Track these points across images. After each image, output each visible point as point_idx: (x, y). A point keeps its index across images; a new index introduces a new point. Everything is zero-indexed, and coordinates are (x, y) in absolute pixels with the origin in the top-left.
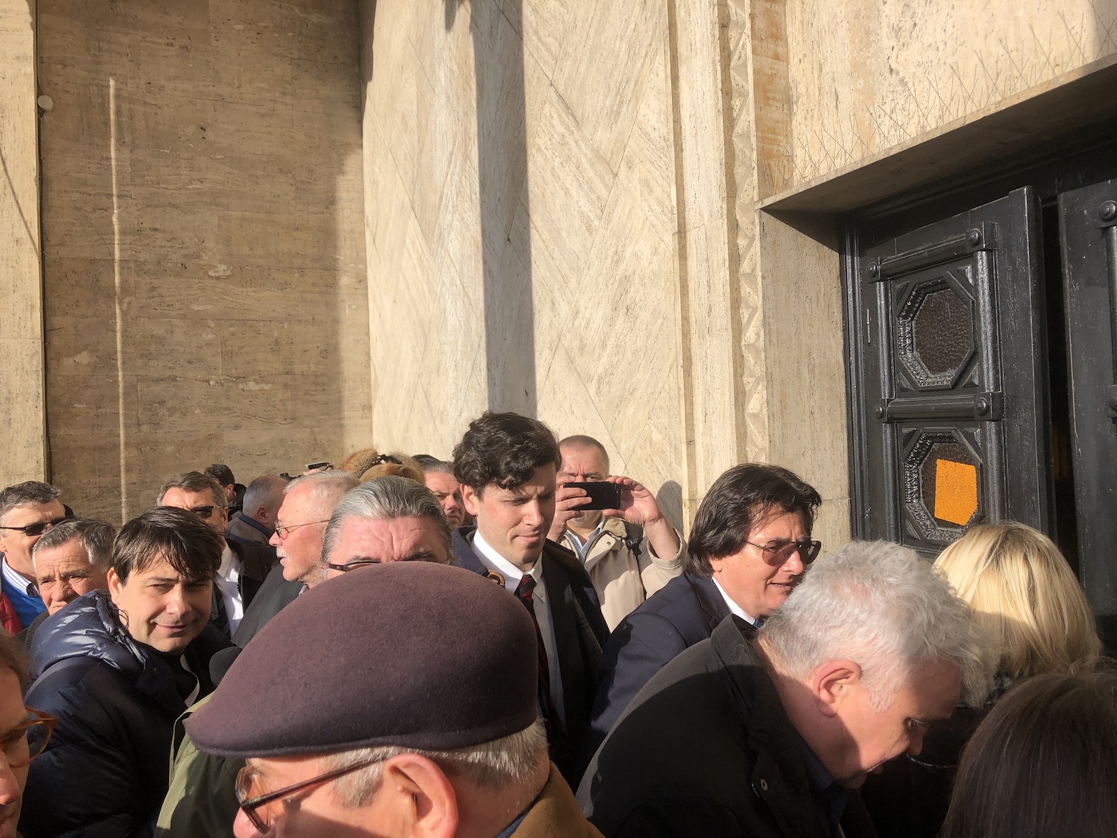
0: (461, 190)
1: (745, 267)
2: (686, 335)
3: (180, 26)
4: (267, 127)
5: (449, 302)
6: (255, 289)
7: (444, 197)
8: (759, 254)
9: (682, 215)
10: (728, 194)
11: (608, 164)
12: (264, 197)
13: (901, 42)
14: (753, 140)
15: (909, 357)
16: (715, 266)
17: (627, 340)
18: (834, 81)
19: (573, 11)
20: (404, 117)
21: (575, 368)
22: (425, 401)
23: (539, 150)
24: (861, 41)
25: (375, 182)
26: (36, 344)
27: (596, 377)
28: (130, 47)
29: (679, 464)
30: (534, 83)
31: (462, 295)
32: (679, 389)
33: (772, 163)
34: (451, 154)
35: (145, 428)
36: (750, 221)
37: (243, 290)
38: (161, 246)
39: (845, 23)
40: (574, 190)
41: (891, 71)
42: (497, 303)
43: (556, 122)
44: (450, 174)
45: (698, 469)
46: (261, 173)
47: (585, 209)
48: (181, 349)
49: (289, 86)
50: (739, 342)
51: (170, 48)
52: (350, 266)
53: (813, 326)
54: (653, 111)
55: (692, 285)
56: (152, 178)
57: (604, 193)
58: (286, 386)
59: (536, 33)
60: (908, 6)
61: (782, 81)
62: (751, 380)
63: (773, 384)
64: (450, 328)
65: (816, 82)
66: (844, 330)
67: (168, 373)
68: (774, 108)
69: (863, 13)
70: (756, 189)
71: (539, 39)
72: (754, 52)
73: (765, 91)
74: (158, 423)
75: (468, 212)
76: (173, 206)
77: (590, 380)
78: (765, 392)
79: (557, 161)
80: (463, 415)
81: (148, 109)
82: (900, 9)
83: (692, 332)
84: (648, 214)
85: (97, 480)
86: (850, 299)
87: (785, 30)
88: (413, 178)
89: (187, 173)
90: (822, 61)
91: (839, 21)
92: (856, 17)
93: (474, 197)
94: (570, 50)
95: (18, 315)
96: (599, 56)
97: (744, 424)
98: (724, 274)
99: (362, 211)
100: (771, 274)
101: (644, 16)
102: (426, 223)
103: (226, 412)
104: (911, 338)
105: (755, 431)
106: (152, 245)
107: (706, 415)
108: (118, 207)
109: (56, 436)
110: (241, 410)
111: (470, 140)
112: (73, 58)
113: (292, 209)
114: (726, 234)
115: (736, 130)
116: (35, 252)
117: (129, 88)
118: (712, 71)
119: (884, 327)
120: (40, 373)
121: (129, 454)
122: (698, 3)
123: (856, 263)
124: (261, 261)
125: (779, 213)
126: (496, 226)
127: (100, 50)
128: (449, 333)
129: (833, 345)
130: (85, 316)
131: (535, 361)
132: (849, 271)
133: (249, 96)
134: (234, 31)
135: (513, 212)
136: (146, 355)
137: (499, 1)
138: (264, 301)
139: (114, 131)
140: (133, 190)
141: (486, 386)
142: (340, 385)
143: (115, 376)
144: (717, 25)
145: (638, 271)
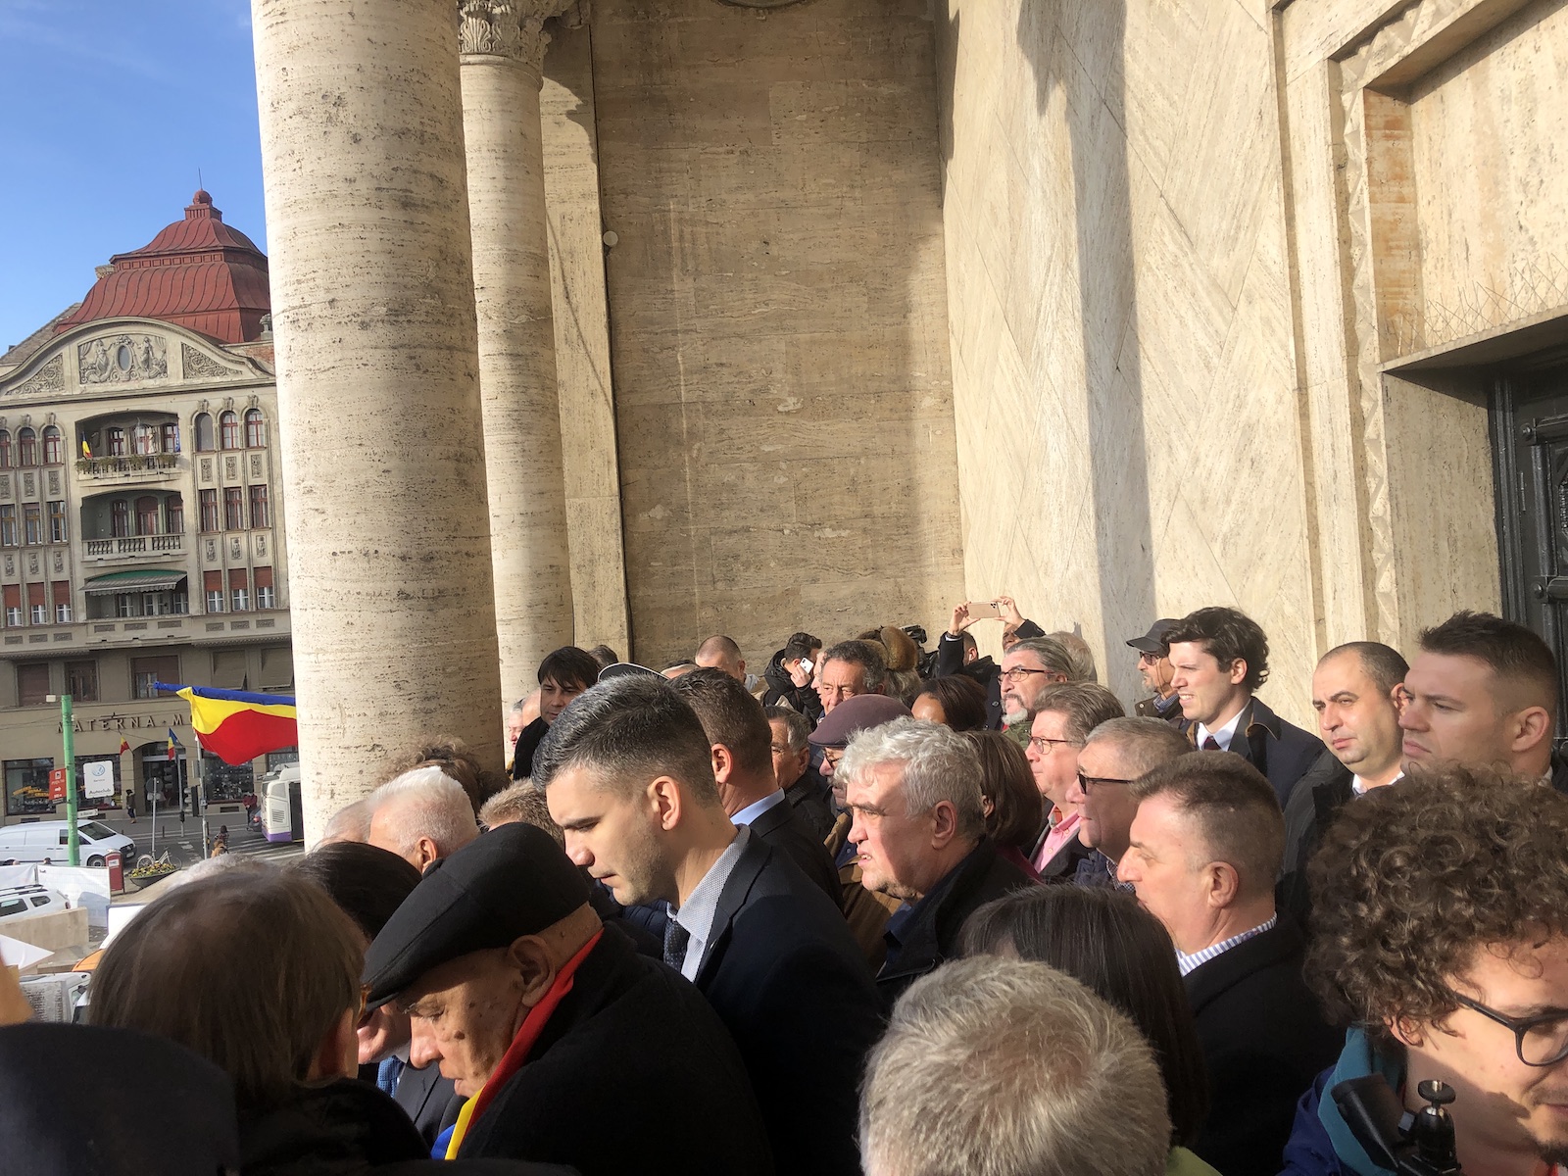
0: (1062, 304)
1: (1370, 432)
2: (1311, 502)
3: (740, 129)
4: (834, 229)
5: (1051, 434)
6: (827, 422)
7: (1042, 310)
8: (1382, 421)
9: (1302, 370)
10: (1348, 352)
11: (1227, 295)
12: (833, 313)
13: (1529, 197)
14: (1373, 296)
16: (1339, 428)
17: (1253, 497)
18: (1464, 230)
19: (1184, 115)
20: (993, 208)
21: (1197, 524)
22: (1026, 549)
23: (1150, 269)
24: (1490, 190)
26: (615, 502)
27: (1221, 536)
28: (689, 162)
29: (1311, 642)
30: (1142, 191)
31: (1065, 428)
33: (1397, 319)
34: (1050, 260)
35: (720, 585)
36: (1372, 383)
37: (815, 424)
38: (728, 383)
39: (1474, 167)
40: (1189, 318)
41: (1521, 227)
42: (1106, 441)
43: (1167, 239)
44: (1048, 283)
46: (830, 285)
47: (1203, 343)
48: (753, 496)
49: (858, 178)
50: (1367, 514)
51: (730, 156)
52: (933, 383)
53: (1453, 495)
54: (1271, 240)
55: (1316, 446)
56: (716, 307)
57: (1223, 328)
58: (865, 530)
59: (1143, 132)
60: (1534, 160)
61: (1409, 225)
62: (1381, 556)
63: (1402, 563)
64: (1052, 465)
65: (1446, 229)
66: (1495, 496)
67: (741, 524)
68: (1398, 258)
69: (1491, 160)
70: (1377, 350)
71: (1147, 139)
72: (1372, 201)
73: (1387, 241)
74: (733, 580)
75: (1070, 330)
76: (738, 336)
77: (1214, 539)
78: (1394, 571)
79: (1170, 285)
80: (1070, 568)
81: (709, 230)
82: (1526, 162)
83: (1318, 499)
84: (1272, 356)
85: (676, 643)
86: (1502, 461)
87: (1413, 166)
88: (1005, 282)
89: (751, 296)
90: (1452, 207)
91: (1468, 165)
92: (1484, 163)
93: (1076, 314)
94: (1182, 159)
95: (596, 472)
96: (1212, 171)
97: (1375, 604)
98: (1346, 440)
99: (946, 316)
100: (1397, 445)
101: (1261, 133)
102: (1021, 339)
103: (802, 564)
105: (1387, 613)
106: (719, 382)
107: (1336, 591)
108: (684, 344)
109: (635, 597)
110: (818, 561)
111: (1071, 246)
112: (634, 185)
113: (865, 323)
114: (1347, 397)
115: (1356, 282)
116: (608, 404)
117: (691, 209)
118: (1329, 216)
119: (1542, 497)
120: (620, 533)
121: (706, 614)
122: (1313, 138)
123: (1508, 417)
124: (833, 388)
125: (1406, 373)
126: (1104, 351)
127: (660, 172)
128: (1051, 471)
129: (1482, 513)
130: (656, 467)
131: (1152, 511)
132: (1500, 428)
133: (814, 196)
134: (797, 123)
135: (1121, 337)
136: (719, 506)
137: (1100, 87)
138: (838, 435)
139: (677, 260)
140: (698, 324)
141: (1097, 536)
142: (926, 527)
143: (689, 530)
144: (1332, 168)
145: (1262, 420)
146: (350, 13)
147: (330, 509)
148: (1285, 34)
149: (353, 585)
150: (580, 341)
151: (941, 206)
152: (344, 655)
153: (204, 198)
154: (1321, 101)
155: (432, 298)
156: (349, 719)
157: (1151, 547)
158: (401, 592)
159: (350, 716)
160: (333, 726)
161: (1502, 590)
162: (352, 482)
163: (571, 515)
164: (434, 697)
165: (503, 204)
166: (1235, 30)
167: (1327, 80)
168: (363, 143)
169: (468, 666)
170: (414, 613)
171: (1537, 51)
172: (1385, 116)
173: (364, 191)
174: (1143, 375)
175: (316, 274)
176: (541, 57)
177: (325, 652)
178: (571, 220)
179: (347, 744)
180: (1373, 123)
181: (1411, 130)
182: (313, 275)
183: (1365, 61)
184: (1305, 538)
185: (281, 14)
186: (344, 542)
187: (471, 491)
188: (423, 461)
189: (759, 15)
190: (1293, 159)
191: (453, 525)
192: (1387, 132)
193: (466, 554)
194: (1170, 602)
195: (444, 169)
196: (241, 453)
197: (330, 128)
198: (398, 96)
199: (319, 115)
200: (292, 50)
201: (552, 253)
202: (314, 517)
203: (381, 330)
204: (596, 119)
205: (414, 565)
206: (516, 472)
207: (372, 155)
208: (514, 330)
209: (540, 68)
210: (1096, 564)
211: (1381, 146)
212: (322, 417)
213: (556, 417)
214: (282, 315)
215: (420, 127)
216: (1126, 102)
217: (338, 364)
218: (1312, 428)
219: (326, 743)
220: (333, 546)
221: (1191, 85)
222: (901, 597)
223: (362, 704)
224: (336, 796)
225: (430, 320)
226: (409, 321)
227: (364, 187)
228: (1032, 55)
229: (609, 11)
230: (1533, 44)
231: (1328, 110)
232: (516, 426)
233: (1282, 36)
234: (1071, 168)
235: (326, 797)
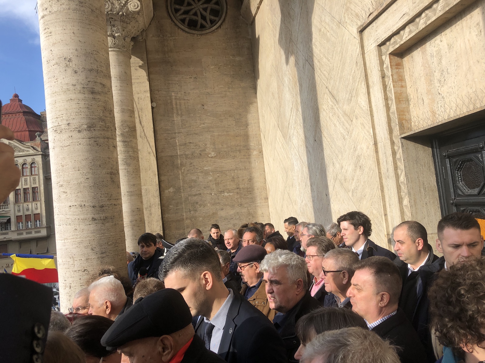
0: (296, 121)
1: (398, 156)
2: (380, 178)
3: (193, 71)
4: (224, 101)
5: (295, 161)
6: (224, 160)
7: (290, 123)
8: (402, 153)
9: (375, 138)
10: (389, 132)
11: (349, 117)
12: (225, 126)
13: (441, 85)
14: (396, 115)
15: (461, 184)
16: (388, 155)
17: (361, 178)
18: (422, 95)
19: (332, 64)
20: (273, 94)
21: (343, 187)
22: (289, 197)
23: (324, 110)
24: (429, 83)
25: (263, 116)
26: (157, 187)
27: (351, 190)
28: (178, 81)
29: (383, 222)
30: (320, 87)
31: (299, 159)
32: (380, 197)
33: (404, 122)
34: (292, 108)
35: (192, 212)
36: (398, 142)
37: (220, 160)
38: (193, 148)
39: (423, 77)
40: (337, 124)
41: (439, 94)
42: (313, 162)
43: (329, 101)
44: (292, 115)
45: (389, 224)
46: (223, 118)
47: (342, 132)
48: (202, 183)
49: (230, 85)
50: (399, 181)
51: (191, 79)
52: (256, 147)
53: (424, 174)
54: (362, 100)
55: (381, 161)
56: (188, 125)
57: (348, 127)
58: (237, 193)
59: (320, 69)
60: (442, 74)
61: (405, 94)
62: (404, 194)
63: (411, 196)
64: (296, 171)
65: (416, 95)
66: (436, 174)
67: (198, 192)
68: (402, 104)
69: (429, 74)
70: (399, 131)
71: (321, 71)
72: (394, 87)
73: (399, 99)
74: (196, 210)
75: (299, 129)
76: (195, 134)
77: (349, 191)
78: (408, 198)
79: (331, 114)
80: (303, 202)
81: (185, 102)
82: (440, 74)
83: (382, 177)
84: (364, 135)
85: (178, 232)
86: (437, 164)
87: (405, 77)
88: (278, 116)
89: (199, 122)
90: (417, 88)
91: (421, 76)
92: (427, 75)
93: (301, 124)
94: (333, 77)
95: (151, 178)
96: (343, 80)
97: (403, 209)
98: (391, 159)
99: (259, 127)
100: (406, 159)
101: (357, 68)
102: (284, 133)
103: (218, 204)
104: (461, 177)
105: (407, 211)
106: (190, 148)
107: (390, 205)
108: (178, 137)
109: (164, 217)
110: (223, 203)
111: (298, 104)
112: (161, 88)
113: (234, 129)
114: (390, 146)
115: (390, 111)
116: (155, 156)
117: (179, 95)
118: (381, 92)
119: (450, 174)
120: (159, 197)
121: (188, 222)
122: (374, 69)
123: (438, 151)
124: (226, 149)
125: (408, 138)
126: (310, 135)
127: (169, 84)
128: (295, 172)
129: (432, 180)
130: (170, 175)
131: (329, 184)
132: (436, 154)
133: (217, 91)
134: (211, 69)
135: (316, 131)
136: (191, 187)
137: (306, 56)
138: (228, 163)
139: (175, 111)
140: (182, 130)
141: (311, 192)
142: (256, 191)
143: (181, 195)
144: (381, 78)
145: (362, 154)
146: (73, 33)
147: (69, 192)
148: (363, 39)
149: (77, 216)
150: (145, 137)
151: (256, 93)
152: (74, 240)
153: (16, 96)
154: (376, 58)
155: (102, 122)
156: (76, 261)
157: (329, 195)
158: (93, 218)
159: (76, 260)
160: (70, 264)
161: (440, 203)
162: (76, 182)
163: (143, 191)
164: (104, 253)
165: (120, 94)
166: (347, 38)
167: (377, 52)
168: (78, 73)
169: (115, 242)
170: (97, 225)
171: (441, 42)
172: (396, 62)
173: (79, 89)
174: (323, 142)
175: (63, 115)
176: (131, 49)
177: (67, 239)
178: (141, 99)
179: (75, 270)
180: (392, 64)
181: (403, 66)
182: (62, 116)
183: (389, 46)
184: (379, 189)
185: (50, 33)
186: (73, 202)
187: (115, 184)
188: (100, 175)
189: (198, 36)
190: (368, 75)
191: (110, 195)
192: (397, 67)
193: (114, 205)
194: (336, 211)
195: (105, 81)
196: (29, 177)
197: (67, 69)
198: (89, 58)
199: (63, 65)
200: (54, 44)
201: (136, 109)
202: (63, 195)
203: (85, 133)
204: (148, 68)
205: (97, 209)
206: (125, 178)
207: (81, 77)
208: (124, 133)
209: (130, 52)
210: (311, 200)
211: (395, 71)
212: (65, 161)
213: (138, 161)
214: (51, 129)
215: (97, 68)
216: (314, 60)
217: (71, 144)
218: (379, 156)
219: (68, 270)
220: (70, 204)
221: (334, 55)
222: (249, 214)
223: (81, 256)
224: (71, 288)
225: (101, 129)
226: (94, 130)
227: (79, 87)
228: (283, 47)
229: (151, 35)
230: (440, 40)
231: (378, 61)
232: (125, 164)
233: (362, 40)
234: (297, 81)
235: (68, 289)
